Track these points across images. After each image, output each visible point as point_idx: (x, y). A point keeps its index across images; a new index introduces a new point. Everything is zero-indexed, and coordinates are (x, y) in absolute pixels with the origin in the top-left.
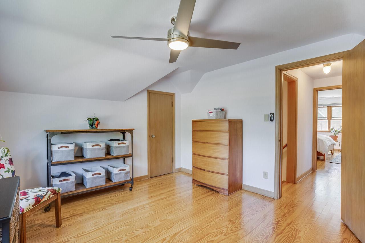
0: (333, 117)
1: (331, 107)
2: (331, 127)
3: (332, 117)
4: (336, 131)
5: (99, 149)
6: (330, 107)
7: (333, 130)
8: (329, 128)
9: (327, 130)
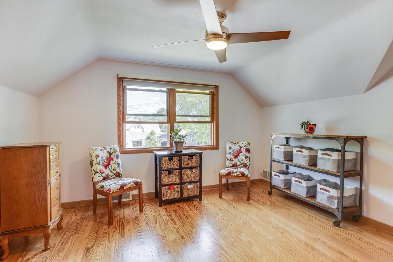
5: (301, 156)
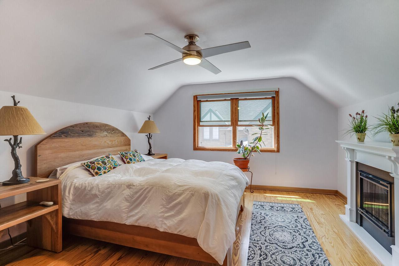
0: (240, 121)
1: (237, 99)
2: (238, 142)
3: (238, 121)
4: (246, 149)
6: (235, 100)
7: (242, 147)
8: (234, 142)
9: (231, 146)
